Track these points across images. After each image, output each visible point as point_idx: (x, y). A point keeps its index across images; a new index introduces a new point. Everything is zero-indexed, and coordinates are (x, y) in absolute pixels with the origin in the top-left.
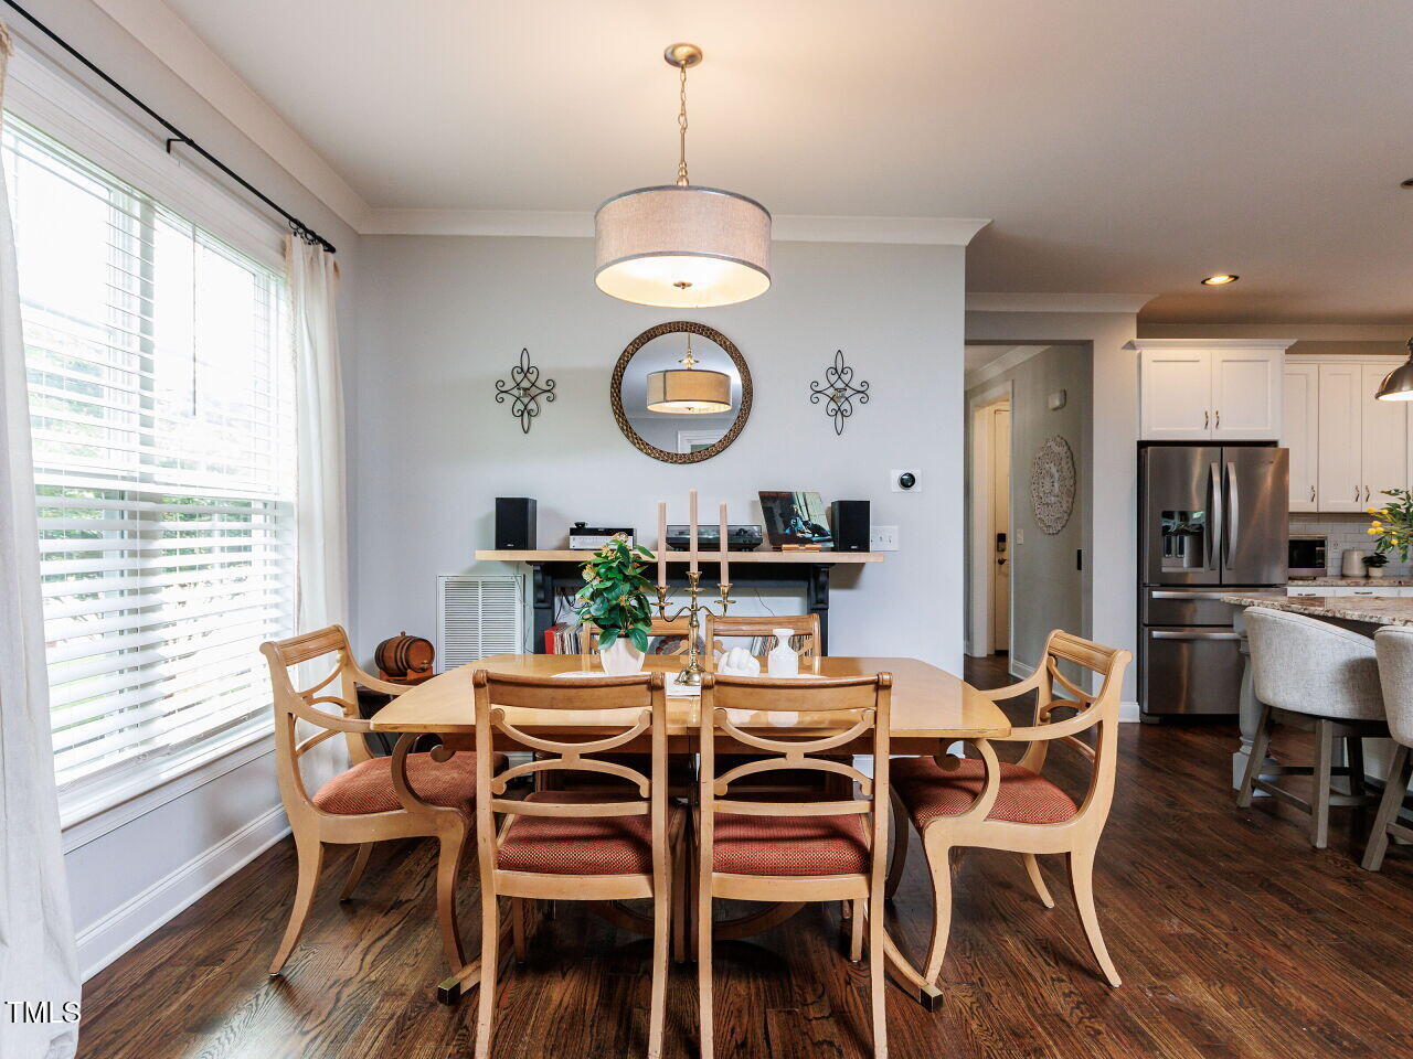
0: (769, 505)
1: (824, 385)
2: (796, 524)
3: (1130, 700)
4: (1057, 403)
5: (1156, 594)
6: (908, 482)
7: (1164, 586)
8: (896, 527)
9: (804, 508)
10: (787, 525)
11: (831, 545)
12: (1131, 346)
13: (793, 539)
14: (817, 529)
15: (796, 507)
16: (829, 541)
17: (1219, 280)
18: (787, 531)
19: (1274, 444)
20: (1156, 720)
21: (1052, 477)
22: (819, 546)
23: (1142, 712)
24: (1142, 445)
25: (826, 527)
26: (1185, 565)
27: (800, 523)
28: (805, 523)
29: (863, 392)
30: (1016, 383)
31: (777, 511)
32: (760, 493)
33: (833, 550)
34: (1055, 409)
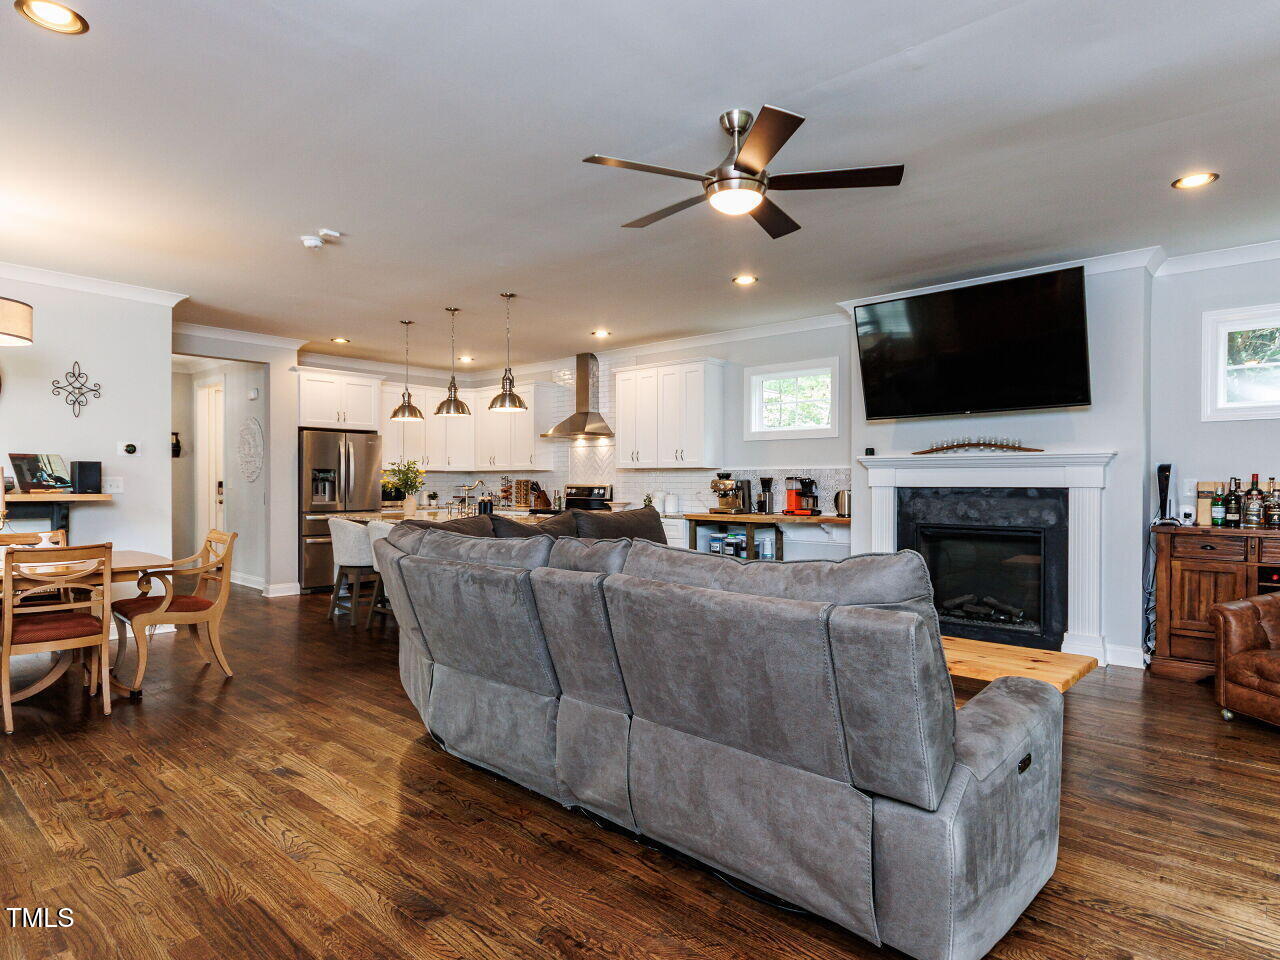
0: (18, 462)
1: (63, 383)
2: (42, 476)
3: (293, 581)
4: (253, 397)
5: (309, 517)
6: (131, 449)
7: (313, 512)
8: (121, 478)
9: (48, 465)
10: (34, 476)
11: (72, 489)
12: (293, 369)
13: (39, 485)
14: (59, 479)
15: (41, 465)
16: (69, 487)
17: (340, 341)
18: (35, 481)
19: (375, 432)
20: (309, 591)
21: (249, 444)
22: (61, 490)
23: (301, 588)
24: (301, 429)
25: (67, 478)
26: (327, 500)
27: (45, 476)
28: (49, 475)
29: (96, 390)
30: (228, 376)
31: (25, 468)
32: (10, 455)
33: (72, 493)
34: (252, 400)
